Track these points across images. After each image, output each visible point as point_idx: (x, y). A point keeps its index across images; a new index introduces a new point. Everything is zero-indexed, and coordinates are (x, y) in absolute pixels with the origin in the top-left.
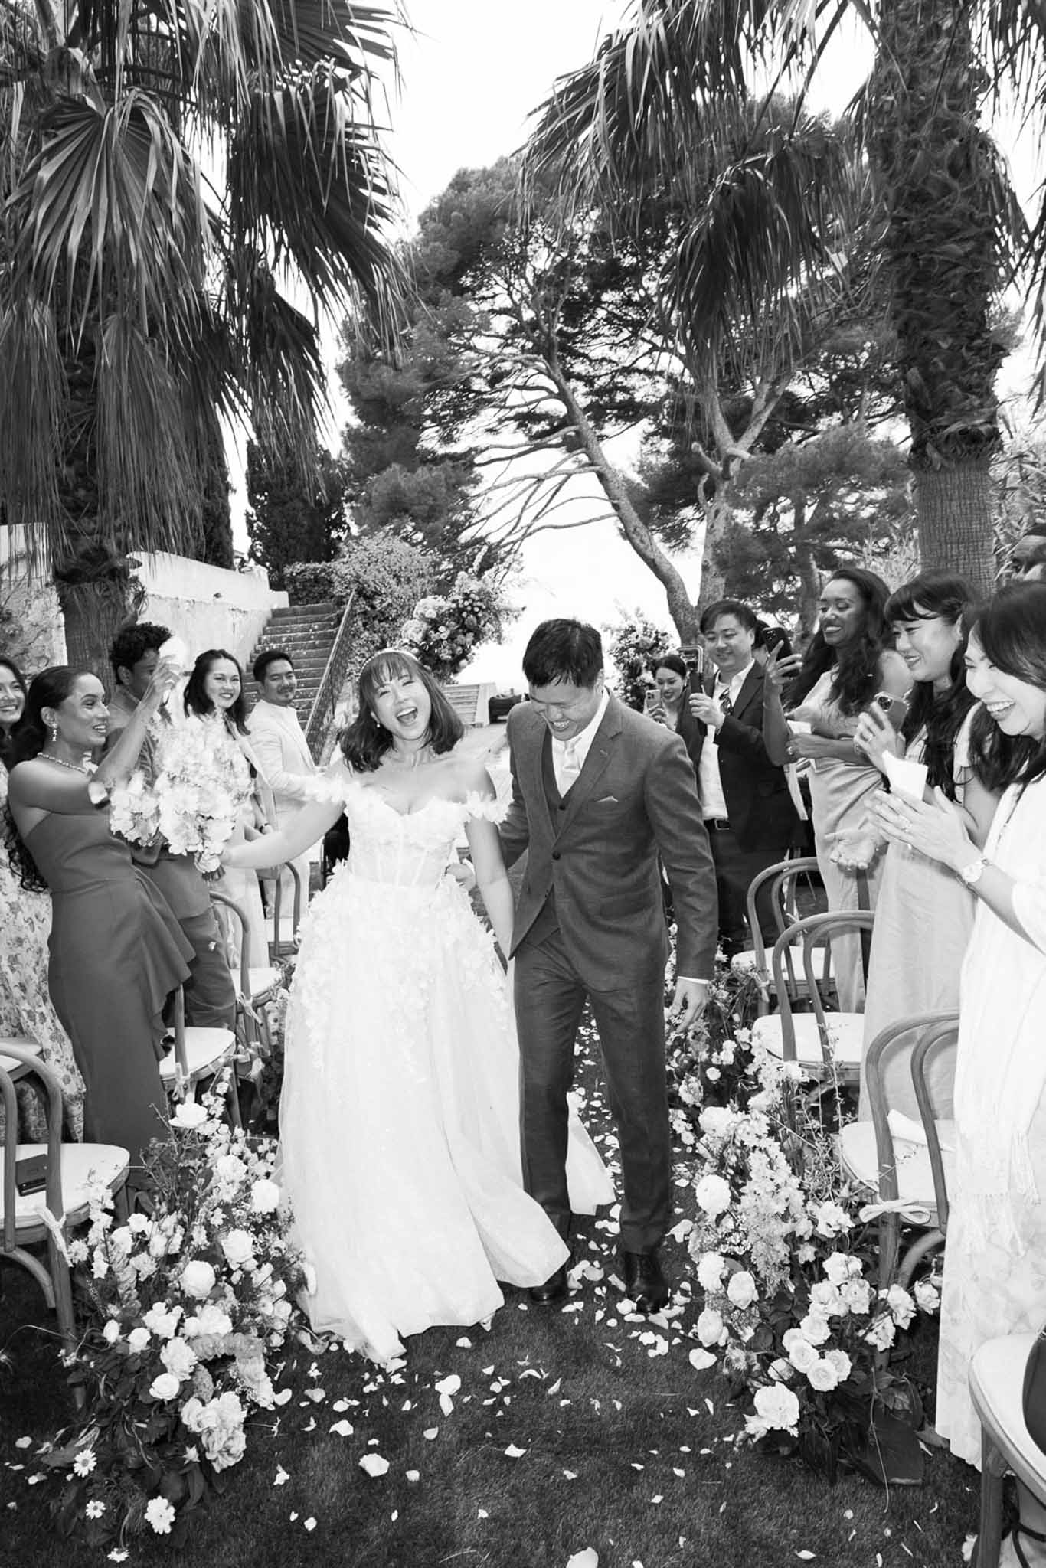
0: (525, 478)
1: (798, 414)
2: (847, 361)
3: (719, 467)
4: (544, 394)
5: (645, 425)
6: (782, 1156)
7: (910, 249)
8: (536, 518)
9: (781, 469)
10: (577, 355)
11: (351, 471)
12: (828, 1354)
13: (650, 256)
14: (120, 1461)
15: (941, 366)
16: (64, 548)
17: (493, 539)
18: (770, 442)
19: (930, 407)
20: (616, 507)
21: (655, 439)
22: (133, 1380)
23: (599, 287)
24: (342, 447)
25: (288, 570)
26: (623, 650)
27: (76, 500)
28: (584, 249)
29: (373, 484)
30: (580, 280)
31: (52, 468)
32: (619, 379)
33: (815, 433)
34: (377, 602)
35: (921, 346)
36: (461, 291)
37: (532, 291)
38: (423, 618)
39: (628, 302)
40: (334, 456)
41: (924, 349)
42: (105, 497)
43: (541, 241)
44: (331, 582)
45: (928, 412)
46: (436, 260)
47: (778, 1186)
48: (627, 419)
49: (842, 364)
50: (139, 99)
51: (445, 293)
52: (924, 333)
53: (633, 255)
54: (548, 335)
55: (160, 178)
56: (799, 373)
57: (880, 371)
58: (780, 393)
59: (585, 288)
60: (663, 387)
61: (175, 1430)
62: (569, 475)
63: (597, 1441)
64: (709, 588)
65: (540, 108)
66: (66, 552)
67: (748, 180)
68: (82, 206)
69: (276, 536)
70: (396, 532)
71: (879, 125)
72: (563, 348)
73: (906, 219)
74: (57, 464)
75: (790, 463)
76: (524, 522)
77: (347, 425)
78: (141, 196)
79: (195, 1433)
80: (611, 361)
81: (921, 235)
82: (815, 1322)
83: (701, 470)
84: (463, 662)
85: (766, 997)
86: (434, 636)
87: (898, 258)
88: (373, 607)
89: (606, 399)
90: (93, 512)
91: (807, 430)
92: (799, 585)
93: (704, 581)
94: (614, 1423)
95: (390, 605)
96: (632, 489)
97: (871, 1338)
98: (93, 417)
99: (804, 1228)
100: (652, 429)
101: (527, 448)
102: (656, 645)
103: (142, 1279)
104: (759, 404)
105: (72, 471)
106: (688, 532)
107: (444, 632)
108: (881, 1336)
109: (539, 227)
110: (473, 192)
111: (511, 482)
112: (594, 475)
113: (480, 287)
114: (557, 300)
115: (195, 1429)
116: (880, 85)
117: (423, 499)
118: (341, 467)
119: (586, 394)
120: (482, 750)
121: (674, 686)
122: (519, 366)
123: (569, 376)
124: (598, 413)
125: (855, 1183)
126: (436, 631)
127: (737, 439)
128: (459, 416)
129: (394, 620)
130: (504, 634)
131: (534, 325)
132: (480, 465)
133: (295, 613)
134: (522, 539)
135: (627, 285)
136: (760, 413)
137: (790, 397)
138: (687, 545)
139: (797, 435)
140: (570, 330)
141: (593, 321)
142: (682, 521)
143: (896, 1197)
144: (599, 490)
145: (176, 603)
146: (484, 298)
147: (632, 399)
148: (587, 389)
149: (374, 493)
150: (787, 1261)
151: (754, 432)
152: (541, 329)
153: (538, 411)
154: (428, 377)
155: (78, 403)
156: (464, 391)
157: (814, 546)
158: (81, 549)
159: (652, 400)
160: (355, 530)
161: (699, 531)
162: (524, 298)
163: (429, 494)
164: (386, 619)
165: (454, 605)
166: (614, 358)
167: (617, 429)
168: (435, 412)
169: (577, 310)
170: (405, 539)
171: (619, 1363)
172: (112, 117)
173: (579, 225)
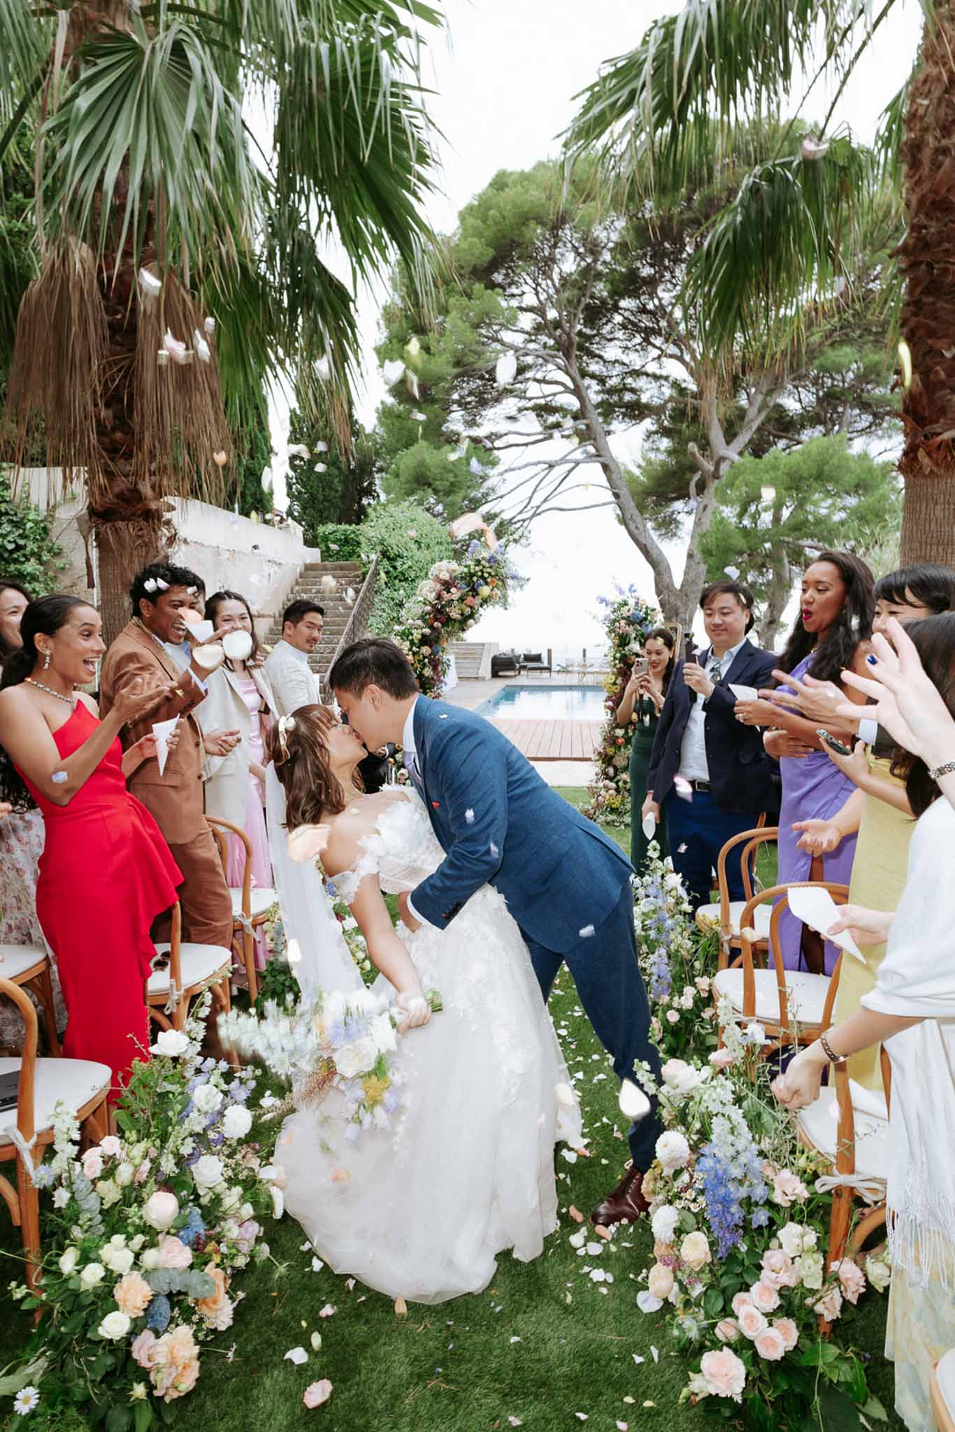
0: (539, 463)
1: (784, 425)
2: (833, 379)
3: (710, 467)
4: (561, 388)
5: (648, 424)
6: (744, 1123)
7: (927, 258)
8: (545, 500)
9: (767, 472)
10: (592, 355)
11: (383, 445)
12: (777, 1322)
13: (666, 268)
14: (67, 1392)
15: (942, 375)
16: (100, 487)
17: (506, 516)
18: (758, 449)
19: (927, 414)
20: (616, 496)
21: (656, 437)
22: (84, 1314)
23: (617, 293)
24: (376, 422)
25: (321, 529)
26: (615, 621)
27: (113, 441)
28: (607, 256)
29: (401, 459)
30: (601, 285)
31: (90, 407)
32: (629, 380)
33: (799, 443)
34: (398, 564)
35: (924, 355)
36: (492, 286)
37: (557, 291)
38: (437, 579)
39: (643, 310)
40: (368, 430)
41: (928, 358)
42: (141, 440)
43: (569, 245)
44: (359, 543)
45: (923, 419)
46: (472, 255)
47: (738, 1152)
48: (633, 417)
49: (829, 382)
50: (181, 31)
51: (478, 287)
52: (930, 342)
53: (651, 265)
54: (568, 335)
55: (200, 118)
56: (790, 387)
57: (862, 390)
58: (772, 404)
59: (605, 294)
60: (668, 392)
61: (125, 1365)
62: (577, 463)
63: (544, 1384)
64: (692, 574)
65: (583, 92)
66: (102, 491)
67: (777, 179)
68: (120, 141)
69: (313, 497)
70: (420, 503)
71: (910, 130)
72: (581, 348)
73: (925, 227)
74: (96, 405)
75: (775, 468)
76: (535, 503)
77: (382, 403)
78: (180, 135)
79: (144, 1368)
80: (624, 364)
81: (940, 243)
82: (766, 1288)
83: (694, 468)
84: (471, 621)
85: (727, 950)
86: (446, 596)
87: (913, 266)
88: (395, 568)
89: (616, 398)
90: (128, 456)
91: (791, 439)
92: (771, 577)
93: (688, 567)
94: (561, 1365)
95: (410, 567)
96: (632, 479)
97: (819, 1308)
98: (132, 362)
99: (759, 1192)
100: (654, 428)
101: (541, 437)
102: (645, 619)
103: (105, 1207)
104: (752, 413)
105: (110, 413)
106: (677, 522)
107: (455, 593)
108: (829, 1308)
109: (568, 232)
110: (509, 192)
111: (526, 466)
112: (599, 466)
113: (510, 285)
114: (579, 301)
115: (145, 1364)
116: (917, 89)
117: (445, 475)
118: (375, 440)
119: (598, 393)
120: (483, 701)
121: (661, 657)
122: (541, 361)
123: (584, 374)
124: (607, 410)
125: (813, 1153)
126: (448, 592)
127: (728, 443)
128: (483, 403)
129: (413, 580)
130: (510, 600)
131: (557, 324)
132: (499, 449)
133: (325, 569)
134: (531, 518)
135: (644, 293)
136: (752, 421)
137: (780, 409)
138: (675, 534)
139: (782, 444)
140: (588, 331)
141: (610, 325)
142: (673, 513)
143: (852, 1171)
144: (602, 478)
145: (217, 551)
146: (513, 296)
147: (639, 399)
148: (599, 388)
149: (402, 466)
150: (741, 1224)
151: (744, 437)
152: (562, 328)
153: (554, 404)
154: (457, 364)
155: (118, 348)
156: (489, 380)
157: (788, 543)
158: (116, 490)
159: (656, 402)
160: (383, 497)
161: (687, 522)
162: (549, 298)
163: (451, 471)
164: (406, 580)
165: (466, 570)
166: (627, 361)
167: (623, 426)
168: (462, 397)
169: (596, 314)
170: (428, 510)
171: (569, 1299)
172: (153, 49)
173: (605, 233)
